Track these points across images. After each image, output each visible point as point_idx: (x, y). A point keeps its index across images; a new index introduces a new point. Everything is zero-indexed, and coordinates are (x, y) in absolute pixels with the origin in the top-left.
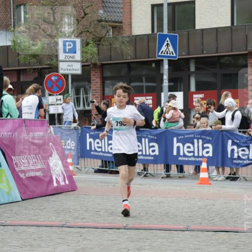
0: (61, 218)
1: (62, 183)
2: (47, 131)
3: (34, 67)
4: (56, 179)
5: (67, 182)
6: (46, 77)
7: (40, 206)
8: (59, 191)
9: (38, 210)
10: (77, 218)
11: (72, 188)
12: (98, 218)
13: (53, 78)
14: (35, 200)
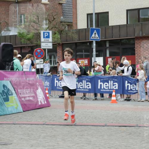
0: (43, 120)
1: (43, 103)
2: (35, 77)
3: (29, 45)
4: (40, 101)
5: (46, 103)
6: (35, 50)
7: (32, 114)
8: (42, 107)
9: (31, 117)
10: (50, 120)
11: (48, 105)
12: (61, 120)
13: (38, 51)
14: (30, 111)
